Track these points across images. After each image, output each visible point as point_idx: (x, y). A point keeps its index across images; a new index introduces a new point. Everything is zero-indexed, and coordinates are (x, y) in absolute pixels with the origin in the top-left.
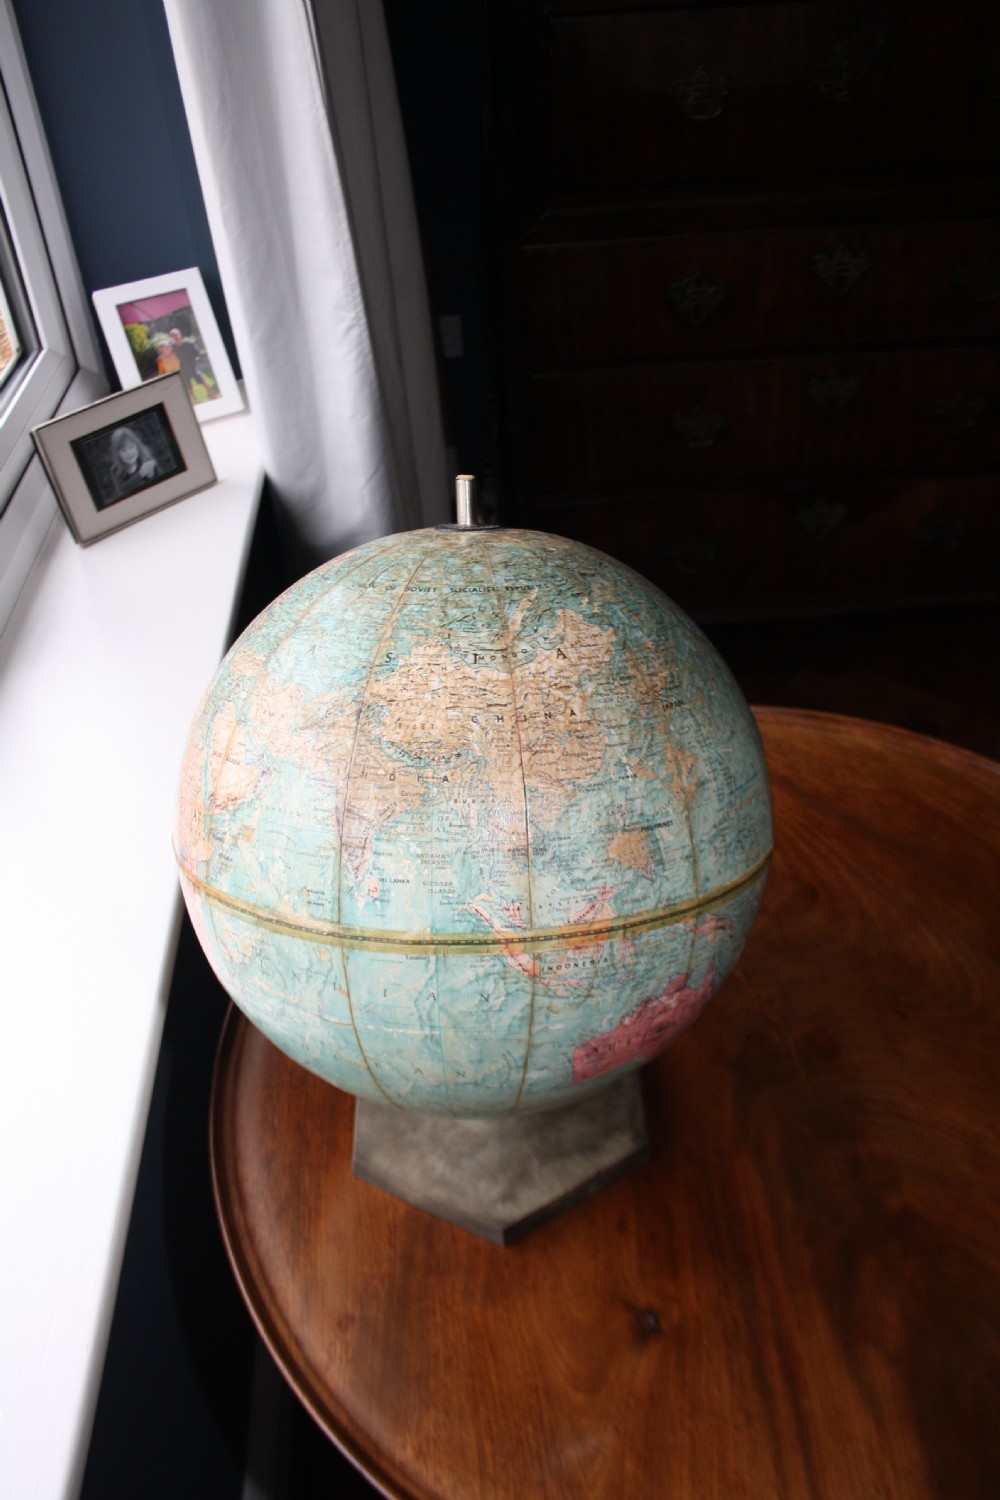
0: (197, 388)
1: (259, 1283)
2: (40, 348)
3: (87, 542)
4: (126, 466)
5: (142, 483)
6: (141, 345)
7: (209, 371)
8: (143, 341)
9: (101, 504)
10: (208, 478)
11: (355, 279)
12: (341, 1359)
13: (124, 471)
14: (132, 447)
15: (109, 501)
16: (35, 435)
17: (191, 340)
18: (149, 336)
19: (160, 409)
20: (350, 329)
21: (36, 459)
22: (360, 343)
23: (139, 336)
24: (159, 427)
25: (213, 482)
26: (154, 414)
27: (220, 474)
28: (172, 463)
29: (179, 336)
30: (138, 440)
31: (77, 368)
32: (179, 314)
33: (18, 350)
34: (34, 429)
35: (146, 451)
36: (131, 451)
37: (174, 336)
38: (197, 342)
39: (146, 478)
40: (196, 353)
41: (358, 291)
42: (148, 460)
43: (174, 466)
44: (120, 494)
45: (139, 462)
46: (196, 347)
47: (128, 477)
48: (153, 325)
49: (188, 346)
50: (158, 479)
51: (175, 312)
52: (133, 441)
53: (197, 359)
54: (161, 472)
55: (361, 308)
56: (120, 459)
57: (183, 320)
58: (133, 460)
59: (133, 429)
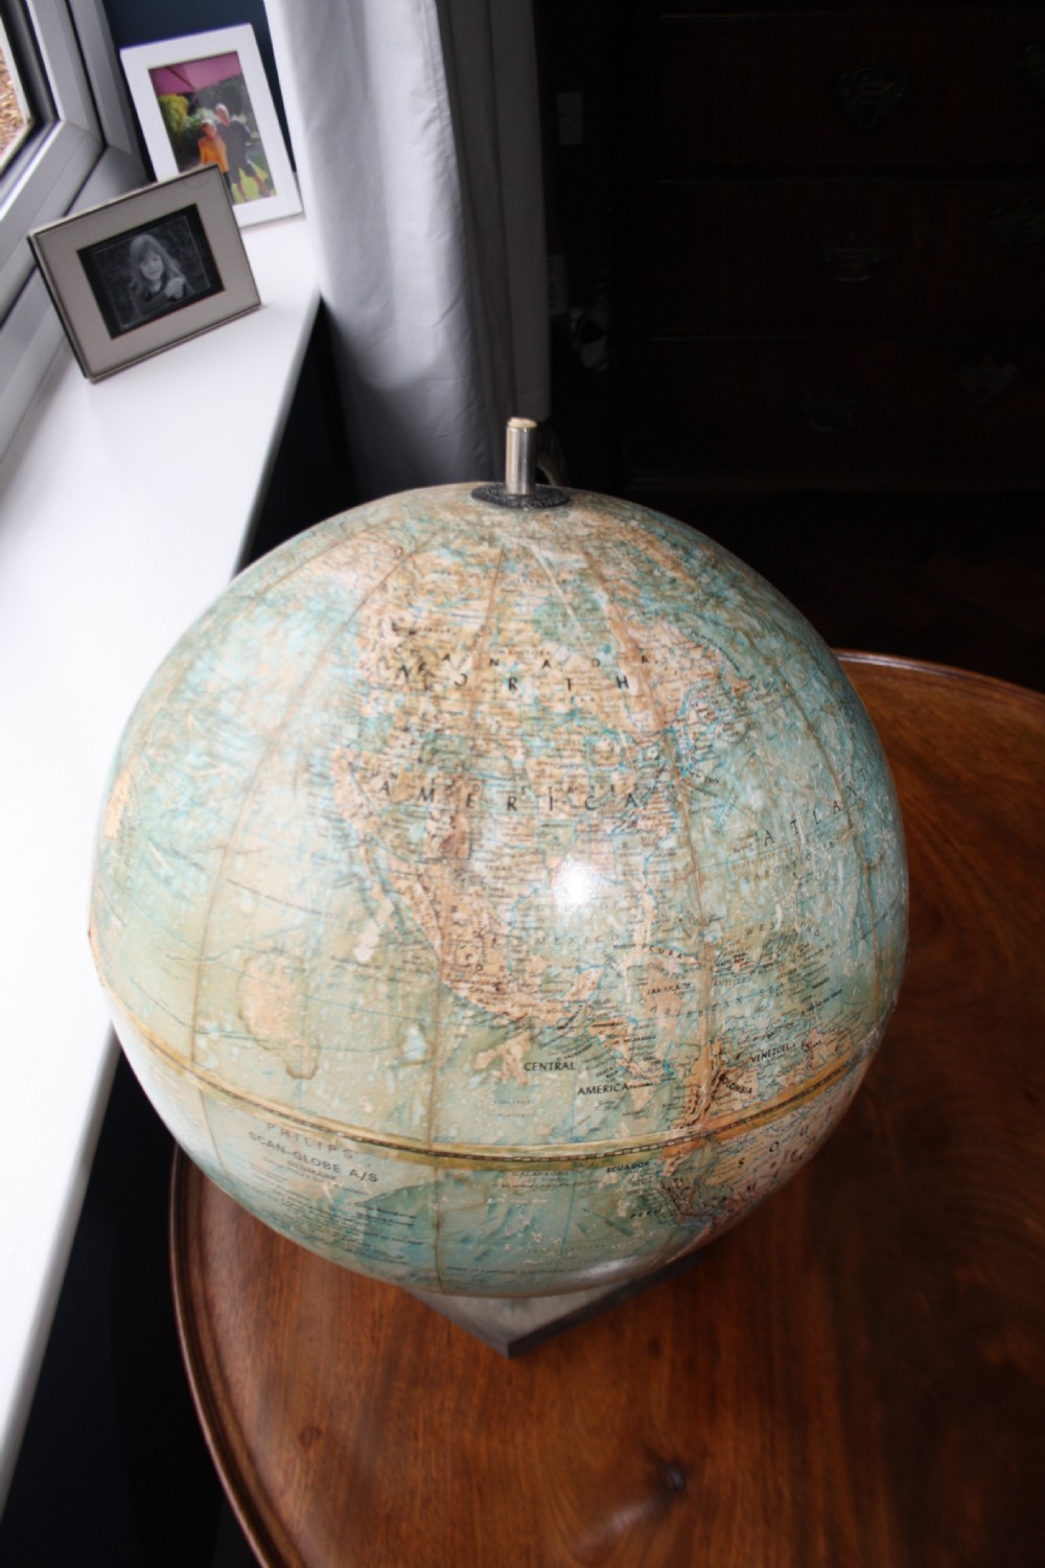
0: (247, 182)
1: (213, 1371)
2: (57, 118)
3: (97, 376)
4: (148, 282)
5: (168, 305)
6: (179, 124)
7: (262, 161)
8: (181, 118)
9: (115, 331)
10: (251, 301)
11: (439, 58)
12: (299, 1483)
13: (145, 289)
14: (155, 260)
15: (126, 326)
16: (34, 240)
17: (242, 119)
18: (191, 110)
19: (191, 213)
20: (430, 122)
21: (37, 274)
22: (441, 142)
23: (177, 111)
24: (190, 235)
25: (256, 306)
26: (185, 218)
27: (264, 299)
28: (205, 279)
29: (227, 113)
30: (164, 252)
31: (104, 146)
32: (227, 84)
33: (29, 121)
34: (32, 233)
35: (174, 265)
36: (155, 266)
37: (220, 113)
38: (247, 123)
39: (173, 299)
40: (247, 137)
41: (441, 73)
42: (176, 276)
43: (209, 285)
44: (141, 318)
45: (165, 278)
46: (247, 128)
47: (150, 296)
49: (237, 126)
50: (187, 300)
51: (222, 82)
52: (157, 252)
53: (248, 144)
54: (192, 291)
55: (444, 95)
56: (141, 273)
57: (233, 94)
58: (157, 276)
59: (156, 236)
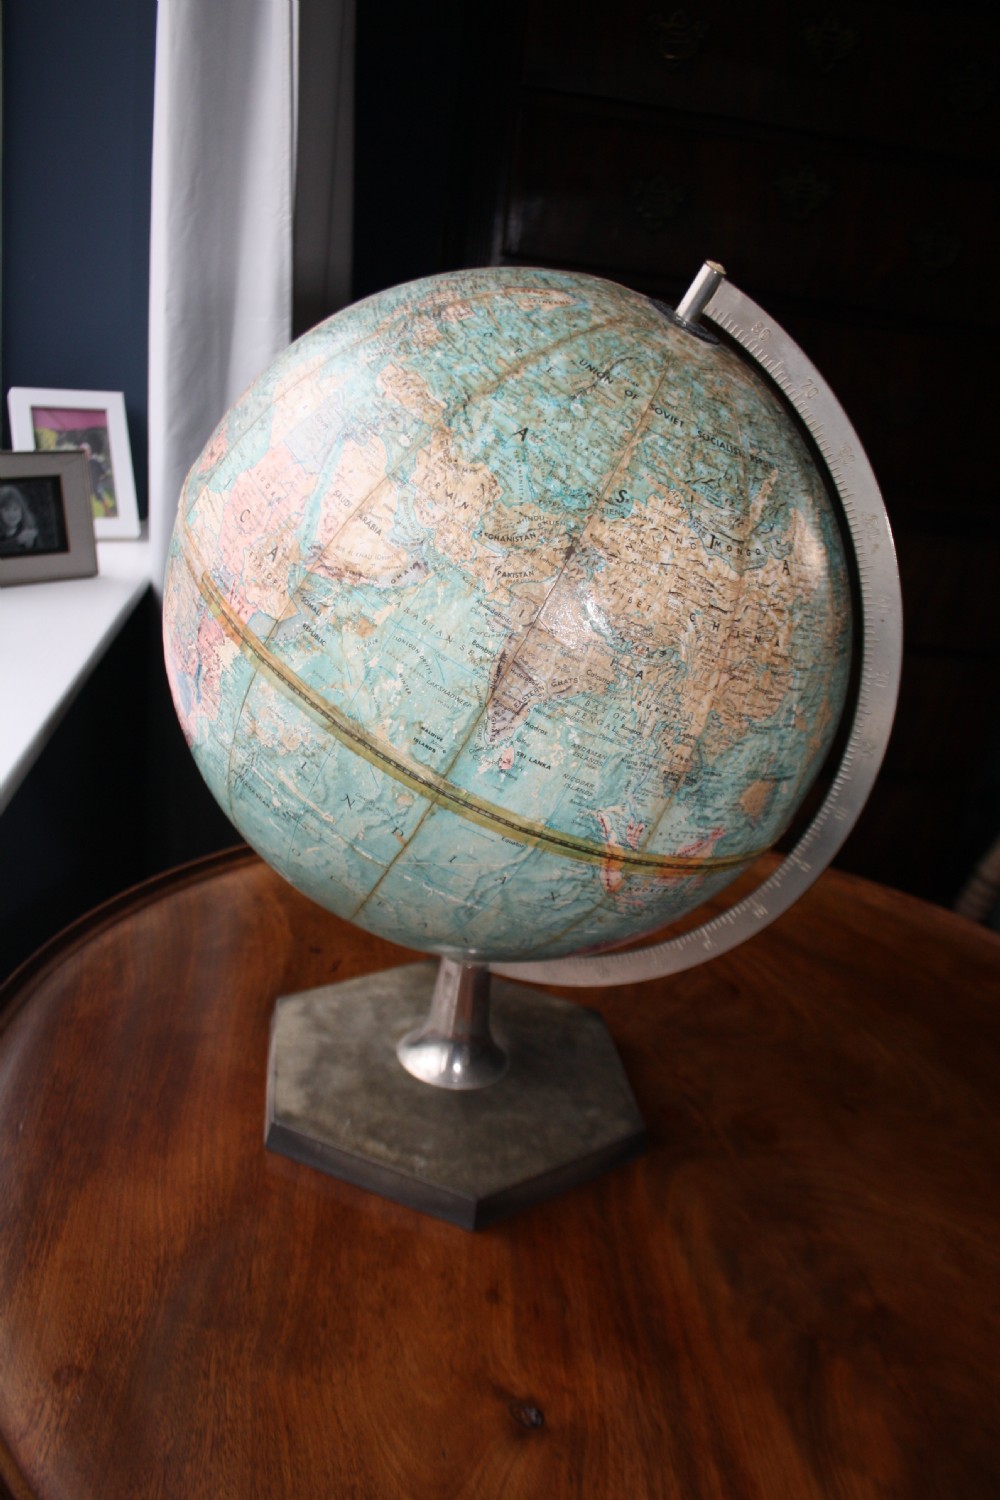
0: (97, 506)
5: (20, 549)
7: (111, 491)
8: (48, 442)
10: (88, 568)
13: (1, 530)
14: (15, 510)
17: (100, 458)
18: (59, 442)
19: (56, 481)
24: (50, 500)
25: (93, 574)
26: (48, 483)
28: (55, 538)
29: (88, 451)
30: (25, 505)
32: (93, 432)
35: (30, 519)
36: (15, 516)
37: (82, 450)
38: (105, 461)
40: (102, 472)
42: (30, 528)
43: (57, 543)
45: (20, 527)
46: (103, 463)
47: (6, 539)
48: (64, 435)
49: (96, 464)
50: (38, 550)
51: (90, 429)
52: (18, 503)
53: (102, 477)
54: (41, 545)
56: (1, 516)
57: (97, 437)
58: (16, 522)
59: (21, 491)
